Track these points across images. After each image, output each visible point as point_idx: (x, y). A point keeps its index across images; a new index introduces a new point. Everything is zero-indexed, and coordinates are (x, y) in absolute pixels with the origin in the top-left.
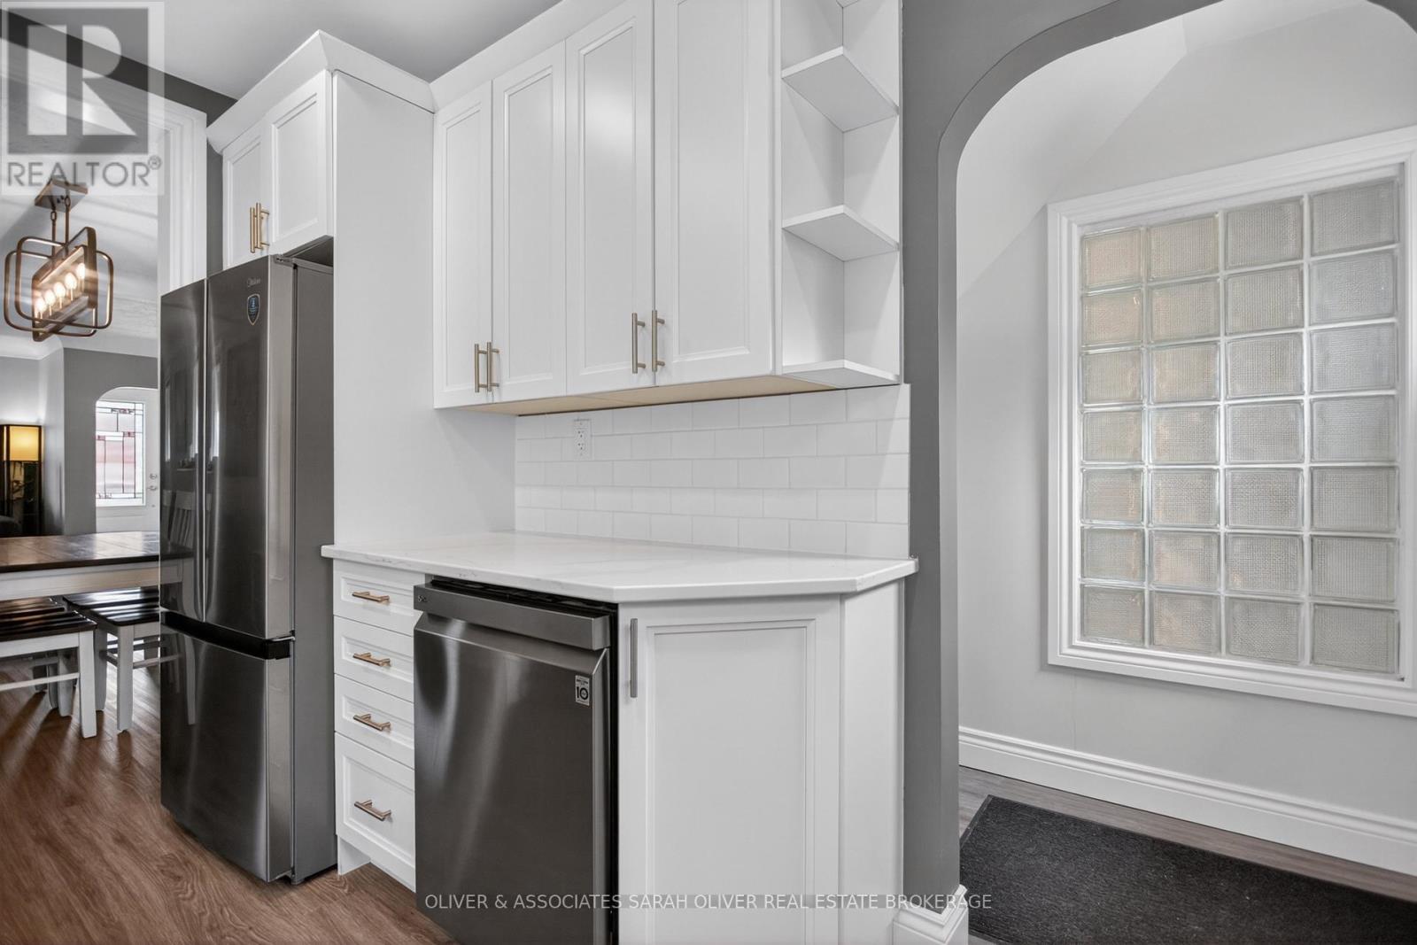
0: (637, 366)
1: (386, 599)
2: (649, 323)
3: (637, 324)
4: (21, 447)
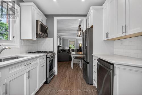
0: (123, 33)
3: (123, 27)
4: (80, 45)
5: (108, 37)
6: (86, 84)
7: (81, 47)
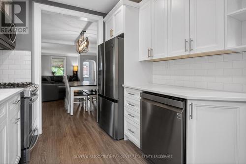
0: (186, 50)
1: (134, 95)
2: (189, 41)
3: (186, 42)
4: (75, 69)
5: (151, 56)
6: (112, 141)
7: (77, 72)
